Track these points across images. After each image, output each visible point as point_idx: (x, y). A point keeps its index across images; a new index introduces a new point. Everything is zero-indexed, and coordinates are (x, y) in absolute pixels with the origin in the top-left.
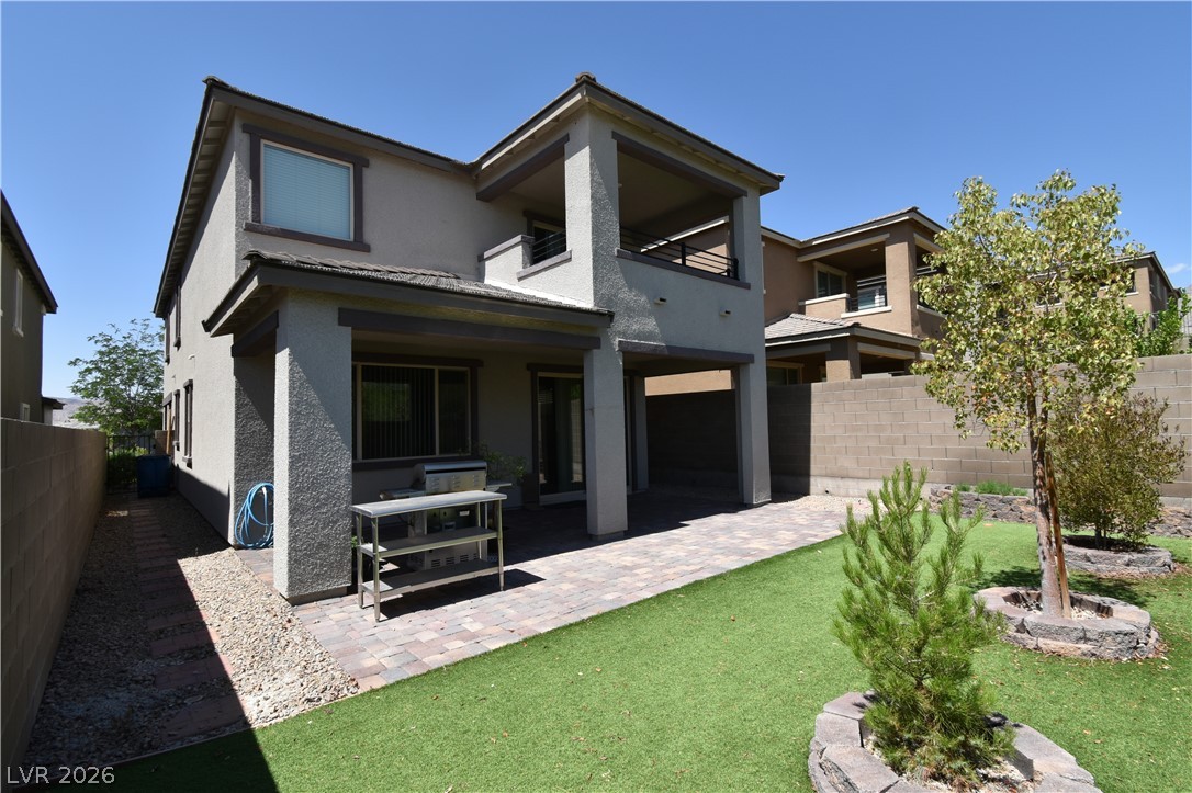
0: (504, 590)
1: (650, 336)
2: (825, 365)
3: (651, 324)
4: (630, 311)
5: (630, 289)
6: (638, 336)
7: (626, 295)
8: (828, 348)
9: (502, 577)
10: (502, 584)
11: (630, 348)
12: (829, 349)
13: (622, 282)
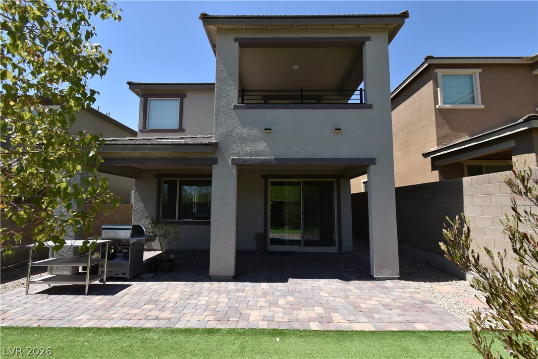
0: (87, 295)
1: (261, 153)
2: (511, 159)
3: (262, 146)
4: (243, 140)
5: (244, 127)
6: (250, 154)
7: (240, 130)
8: (512, 144)
9: (87, 288)
10: (87, 291)
11: (241, 162)
12: (514, 145)
13: (238, 123)
